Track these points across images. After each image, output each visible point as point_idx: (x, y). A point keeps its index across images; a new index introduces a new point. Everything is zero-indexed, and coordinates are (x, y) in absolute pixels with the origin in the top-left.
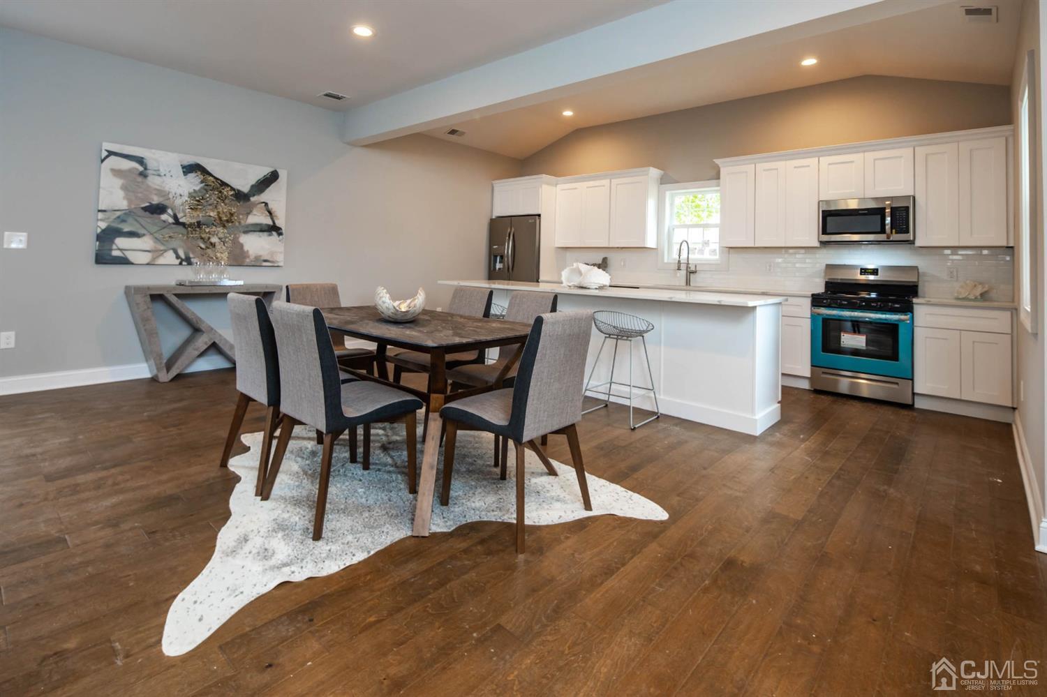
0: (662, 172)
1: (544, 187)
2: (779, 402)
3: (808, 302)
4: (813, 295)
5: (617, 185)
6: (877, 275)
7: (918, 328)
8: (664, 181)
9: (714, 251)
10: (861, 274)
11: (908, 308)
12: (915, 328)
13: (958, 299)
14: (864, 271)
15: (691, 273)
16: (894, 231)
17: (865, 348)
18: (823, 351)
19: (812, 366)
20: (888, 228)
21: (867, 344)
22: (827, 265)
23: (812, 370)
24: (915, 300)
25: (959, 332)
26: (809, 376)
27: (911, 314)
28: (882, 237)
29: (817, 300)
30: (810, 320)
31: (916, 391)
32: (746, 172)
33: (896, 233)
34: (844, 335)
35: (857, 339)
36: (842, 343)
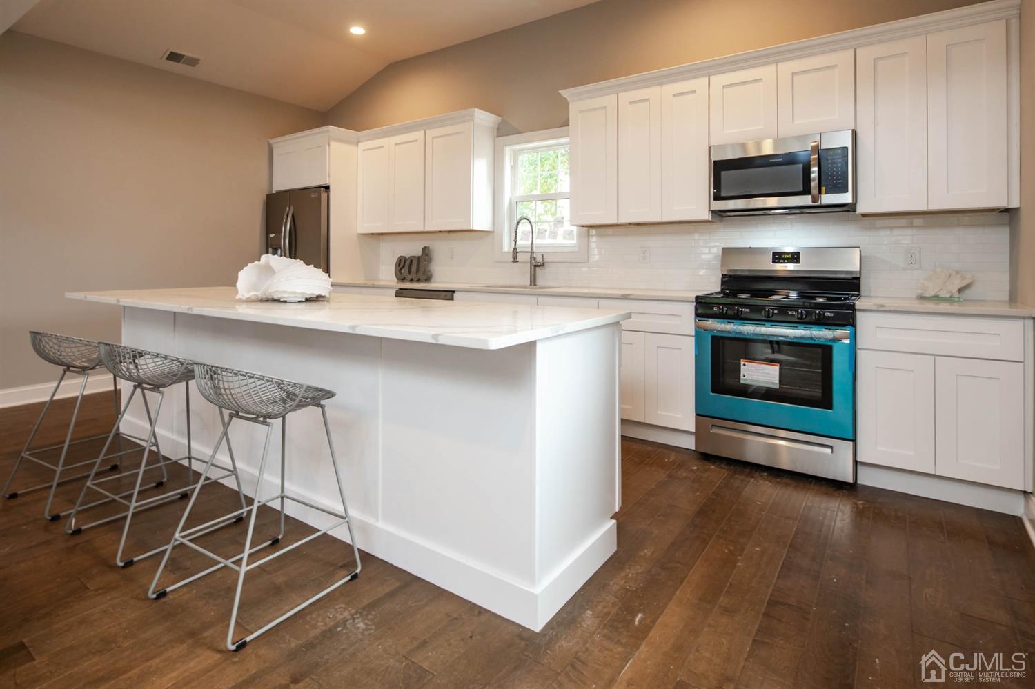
0: (500, 119)
1: (335, 146)
2: (612, 518)
3: (690, 309)
4: (697, 297)
5: (433, 138)
6: (798, 262)
7: (863, 351)
8: (503, 131)
9: (570, 233)
10: (774, 262)
11: (846, 318)
12: (858, 352)
13: (922, 298)
14: (778, 257)
15: (537, 266)
16: (823, 189)
17: (777, 387)
18: (712, 392)
19: (697, 415)
20: (814, 184)
21: (781, 382)
22: (723, 248)
23: (696, 419)
24: (859, 304)
25: (933, 357)
26: (694, 431)
27: (852, 328)
28: (806, 200)
29: (704, 307)
30: (694, 338)
31: (859, 459)
32: (605, 108)
33: (826, 193)
34: (744, 365)
35: (766, 371)
36: (742, 377)
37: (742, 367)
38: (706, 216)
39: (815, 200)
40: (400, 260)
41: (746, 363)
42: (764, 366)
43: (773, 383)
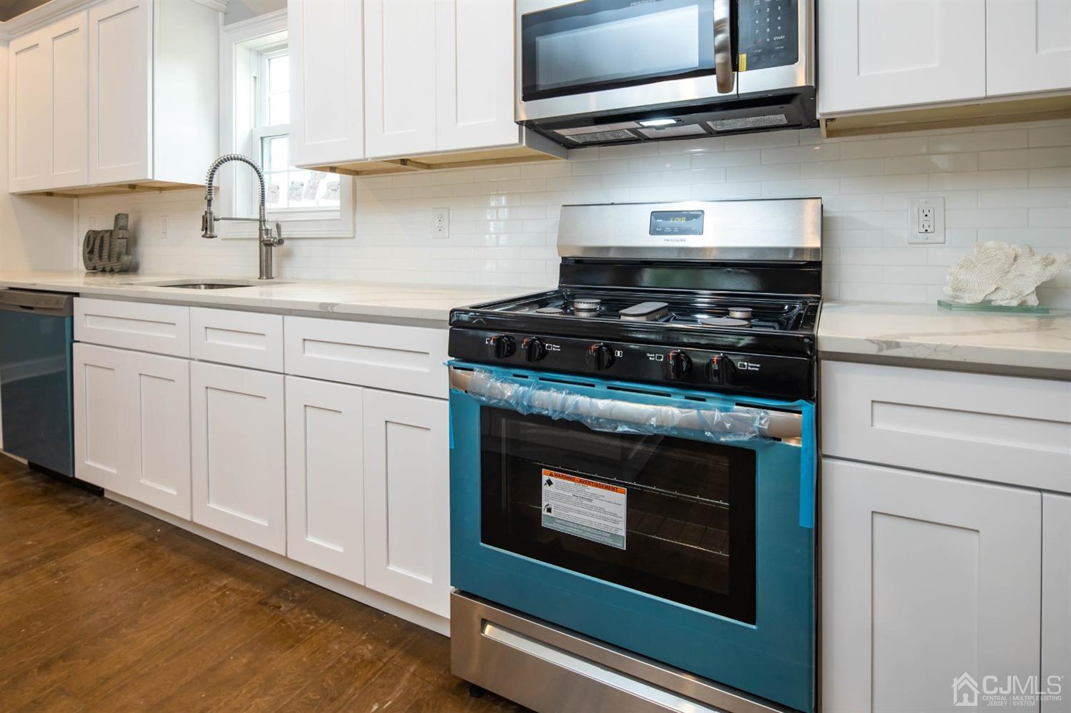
5: (99, 22)
7: (838, 465)
10: (653, 231)
12: (827, 466)
15: (270, 244)
16: (742, 59)
17: (623, 545)
18: (483, 540)
21: (630, 534)
27: (810, 407)
33: (749, 68)
34: (549, 483)
35: (596, 503)
36: (544, 512)
37: (545, 488)
38: (509, 136)
39: (724, 85)
40: (89, 237)
41: (553, 479)
42: (592, 490)
43: (613, 536)
